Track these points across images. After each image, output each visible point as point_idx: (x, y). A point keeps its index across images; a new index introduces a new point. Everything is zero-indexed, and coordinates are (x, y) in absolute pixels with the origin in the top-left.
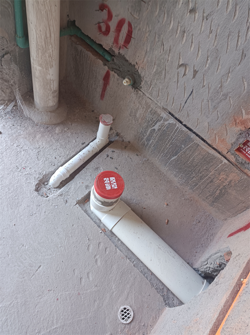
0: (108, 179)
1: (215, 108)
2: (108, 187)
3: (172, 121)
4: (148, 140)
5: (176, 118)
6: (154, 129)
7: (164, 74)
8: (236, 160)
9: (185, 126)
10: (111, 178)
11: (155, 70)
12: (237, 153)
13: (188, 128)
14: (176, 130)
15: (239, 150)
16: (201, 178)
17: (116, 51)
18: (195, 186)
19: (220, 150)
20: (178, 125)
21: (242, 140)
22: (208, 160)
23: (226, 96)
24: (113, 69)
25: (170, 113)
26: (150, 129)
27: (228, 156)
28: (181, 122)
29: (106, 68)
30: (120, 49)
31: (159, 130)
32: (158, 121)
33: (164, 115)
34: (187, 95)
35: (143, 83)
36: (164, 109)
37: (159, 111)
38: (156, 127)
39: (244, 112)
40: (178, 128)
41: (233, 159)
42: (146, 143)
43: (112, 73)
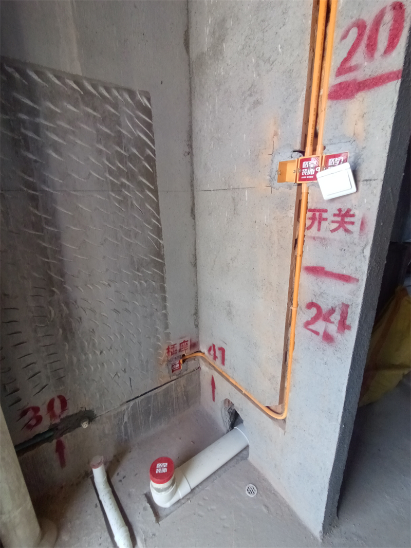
0: (157, 470)
1: (147, 371)
2: (165, 470)
3: (132, 403)
4: (126, 433)
5: (133, 399)
6: (126, 422)
7: (106, 391)
8: (176, 375)
9: (141, 395)
10: (157, 467)
11: (98, 396)
12: (174, 373)
13: (144, 394)
14: (139, 404)
15: (173, 371)
16: (172, 404)
17: (58, 421)
18: (174, 412)
19: (167, 382)
20: (137, 400)
21: (170, 367)
22: (167, 392)
23: (147, 362)
24: (61, 435)
25: (127, 402)
26: (123, 426)
27: (172, 379)
28: (138, 397)
29: (55, 441)
30: (60, 416)
31: (129, 418)
32: (124, 414)
33: (124, 407)
34: (128, 384)
35: (95, 412)
36: (121, 405)
37: (119, 410)
38: (126, 419)
39: (160, 358)
40: (138, 402)
41: (175, 377)
42: (127, 438)
43: (62, 438)
